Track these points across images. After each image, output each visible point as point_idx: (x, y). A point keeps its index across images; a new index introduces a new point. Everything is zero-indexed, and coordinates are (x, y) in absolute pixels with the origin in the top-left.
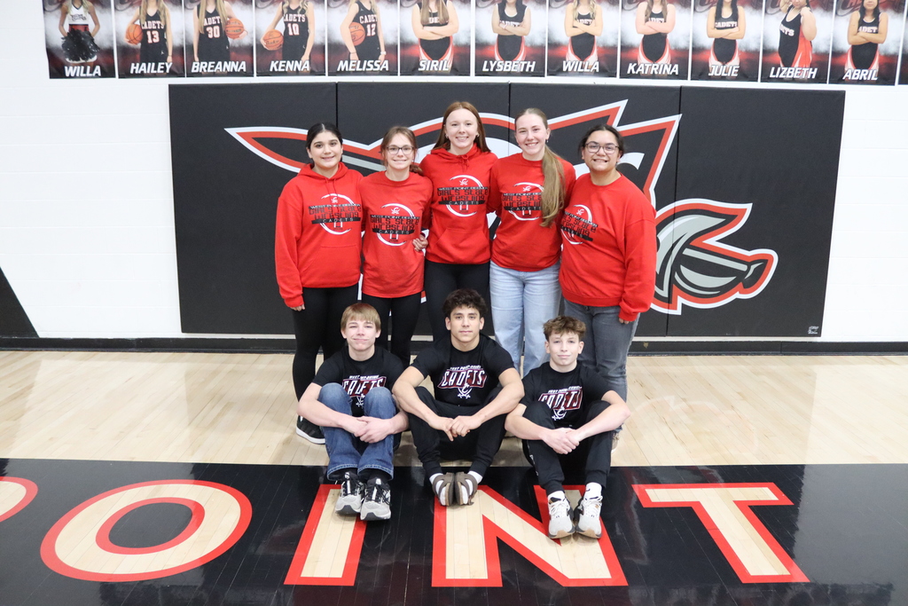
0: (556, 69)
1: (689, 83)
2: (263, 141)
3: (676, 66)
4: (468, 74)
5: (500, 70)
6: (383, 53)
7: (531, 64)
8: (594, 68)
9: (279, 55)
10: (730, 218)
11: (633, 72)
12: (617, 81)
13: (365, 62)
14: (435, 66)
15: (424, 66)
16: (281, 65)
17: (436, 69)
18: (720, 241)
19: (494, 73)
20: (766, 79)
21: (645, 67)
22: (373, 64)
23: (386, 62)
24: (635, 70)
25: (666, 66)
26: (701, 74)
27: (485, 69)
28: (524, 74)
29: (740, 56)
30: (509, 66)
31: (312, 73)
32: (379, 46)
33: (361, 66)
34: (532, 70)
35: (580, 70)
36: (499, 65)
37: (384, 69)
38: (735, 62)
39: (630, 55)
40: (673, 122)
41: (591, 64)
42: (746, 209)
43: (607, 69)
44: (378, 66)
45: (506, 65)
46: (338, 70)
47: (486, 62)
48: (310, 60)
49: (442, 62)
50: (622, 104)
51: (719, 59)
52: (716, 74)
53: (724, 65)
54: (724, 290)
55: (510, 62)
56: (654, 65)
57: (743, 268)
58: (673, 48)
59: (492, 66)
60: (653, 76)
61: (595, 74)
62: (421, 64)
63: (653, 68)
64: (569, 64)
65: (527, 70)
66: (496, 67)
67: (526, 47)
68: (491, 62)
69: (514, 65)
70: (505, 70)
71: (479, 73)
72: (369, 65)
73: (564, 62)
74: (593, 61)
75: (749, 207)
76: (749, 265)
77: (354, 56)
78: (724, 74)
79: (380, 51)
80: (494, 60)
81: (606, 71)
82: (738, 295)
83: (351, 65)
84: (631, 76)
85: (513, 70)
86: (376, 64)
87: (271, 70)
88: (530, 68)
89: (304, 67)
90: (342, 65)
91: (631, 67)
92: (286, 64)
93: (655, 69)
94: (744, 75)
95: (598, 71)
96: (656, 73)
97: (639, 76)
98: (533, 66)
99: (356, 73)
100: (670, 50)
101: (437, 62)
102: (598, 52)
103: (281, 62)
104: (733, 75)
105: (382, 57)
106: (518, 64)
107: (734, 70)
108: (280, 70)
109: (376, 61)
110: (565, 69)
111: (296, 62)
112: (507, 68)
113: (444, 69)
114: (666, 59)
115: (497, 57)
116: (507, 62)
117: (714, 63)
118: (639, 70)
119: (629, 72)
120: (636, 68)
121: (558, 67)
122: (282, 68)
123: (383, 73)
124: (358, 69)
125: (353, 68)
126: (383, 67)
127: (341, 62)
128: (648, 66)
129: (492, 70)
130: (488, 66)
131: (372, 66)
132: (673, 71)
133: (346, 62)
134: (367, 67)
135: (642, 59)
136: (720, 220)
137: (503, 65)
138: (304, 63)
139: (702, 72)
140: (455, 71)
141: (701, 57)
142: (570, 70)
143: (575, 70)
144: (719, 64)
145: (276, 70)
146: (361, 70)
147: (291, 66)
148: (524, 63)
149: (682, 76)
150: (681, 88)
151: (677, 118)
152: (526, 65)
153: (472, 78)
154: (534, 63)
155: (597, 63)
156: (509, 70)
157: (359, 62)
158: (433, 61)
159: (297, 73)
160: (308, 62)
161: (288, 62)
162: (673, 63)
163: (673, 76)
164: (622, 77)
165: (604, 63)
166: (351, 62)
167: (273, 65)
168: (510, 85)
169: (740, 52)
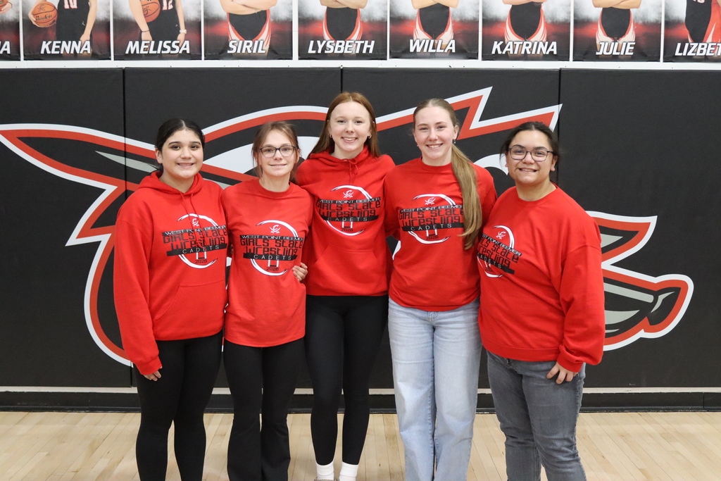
0: (402, 50)
1: (571, 64)
2: (30, 141)
3: (554, 44)
4: (290, 57)
5: (331, 52)
6: (183, 31)
7: (369, 44)
8: (449, 48)
9: (52, 33)
10: (628, 235)
11: (500, 52)
12: (479, 64)
13: (161, 42)
14: (248, 47)
15: (234, 48)
16: (54, 46)
17: (249, 51)
18: (615, 265)
19: (323, 56)
20: (670, 58)
21: (514, 45)
22: (170, 45)
23: (187, 43)
24: (502, 50)
25: (541, 44)
26: (586, 53)
27: (310, 51)
28: (360, 56)
29: (635, 30)
30: (342, 47)
31: (94, 56)
32: (178, 23)
33: (156, 48)
34: (371, 51)
35: (431, 50)
36: (328, 45)
37: (185, 51)
38: (630, 37)
39: (495, 31)
40: (552, 114)
41: (445, 43)
42: (649, 224)
43: (466, 48)
44: (177, 48)
45: (337, 46)
46: (127, 52)
47: (312, 42)
48: (91, 41)
49: (256, 42)
50: (485, 93)
51: (608, 33)
52: (605, 53)
53: (615, 41)
54: (624, 328)
55: (343, 42)
56: (525, 43)
57: (649, 298)
58: (549, 21)
59: (320, 47)
60: (525, 57)
61: (451, 55)
62: (231, 45)
63: (524, 47)
64: (417, 43)
65: (364, 51)
66: (324, 48)
67: (362, 22)
68: (319, 42)
69: (347, 46)
70: (336, 51)
71: (303, 55)
72: (165, 46)
73: (411, 41)
74: (447, 38)
75: (652, 220)
76: (656, 295)
77: (146, 36)
78: (615, 53)
79: (179, 28)
80: (322, 39)
81: (465, 50)
82: (642, 334)
83: (143, 46)
84: (497, 57)
85: (346, 52)
86: (174, 46)
87: (42, 52)
88: (368, 49)
89: (84, 49)
90: (132, 47)
91: (496, 46)
92: (60, 45)
93: (528, 48)
94: (641, 53)
95: (454, 51)
96: (528, 52)
97: (506, 57)
98: (372, 47)
99: (149, 57)
100: (546, 23)
101: (251, 42)
102: (454, 27)
103: (55, 43)
104: (627, 53)
105: (181, 37)
106: (352, 44)
107: (628, 48)
108: (53, 52)
109: (174, 42)
110: (412, 50)
111: (74, 42)
112: (339, 49)
113: (260, 51)
114: (540, 35)
115: (327, 36)
116: (338, 42)
117: (602, 38)
118: (506, 49)
119: (493, 52)
120: (502, 47)
121: (404, 48)
122: (56, 50)
123: (183, 56)
124: (152, 52)
125: (145, 50)
126: (183, 49)
127: (131, 43)
128: (518, 44)
129: (319, 51)
130: (315, 47)
131: (169, 48)
132: (550, 49)
133: (137, 43)
134: (163, 49)
135: (511, 36)
136: (617, 238)
137: (333, 46)
138: (84, 44)
139: (587, 50)
140: (274, 53)
141: (587, 31)
142: (419, 50)
143: (425, 50)
144: (609, 40)
145: (48, 52)
146: (155, 52)
147: (66, 47)
148: (360, 43)
149: (562, 56)
150: (560, 71)
151: (556, 109)
152: (362, 46)
153: (295, 63)
154: (373, 42)
155: (453, 42)
156: (341, 52)
157: (153, 43)
158: (246, 42)
159: (75, 56)
160: (88, 43)
161: (64, 43)
162: (549, 40)
163: (551, 57)
164: (484, 58)
165: (461, 42)
166: (143, 43)
167: (45, 46)
168: (342, 71)
169: (636, 24)
